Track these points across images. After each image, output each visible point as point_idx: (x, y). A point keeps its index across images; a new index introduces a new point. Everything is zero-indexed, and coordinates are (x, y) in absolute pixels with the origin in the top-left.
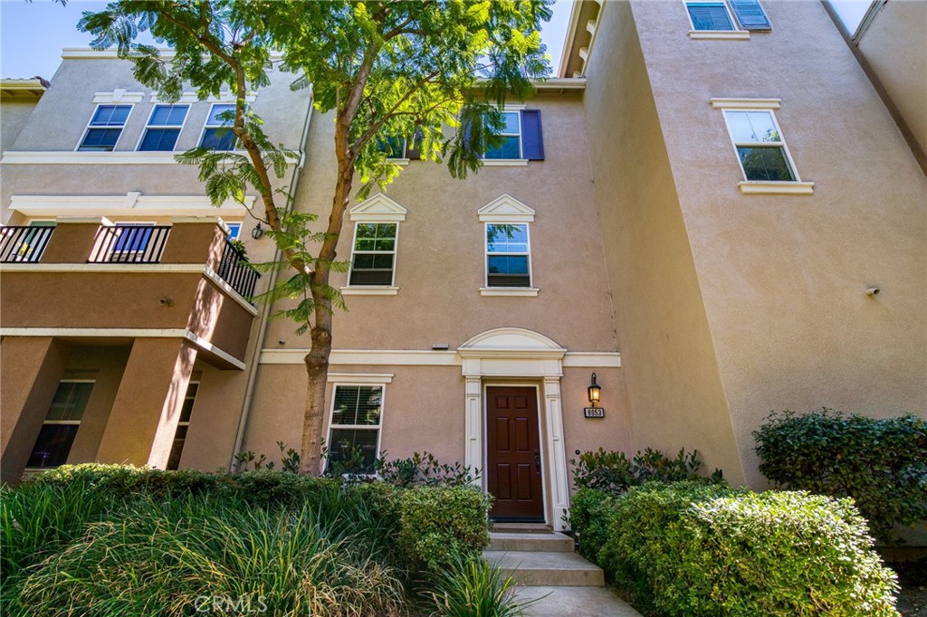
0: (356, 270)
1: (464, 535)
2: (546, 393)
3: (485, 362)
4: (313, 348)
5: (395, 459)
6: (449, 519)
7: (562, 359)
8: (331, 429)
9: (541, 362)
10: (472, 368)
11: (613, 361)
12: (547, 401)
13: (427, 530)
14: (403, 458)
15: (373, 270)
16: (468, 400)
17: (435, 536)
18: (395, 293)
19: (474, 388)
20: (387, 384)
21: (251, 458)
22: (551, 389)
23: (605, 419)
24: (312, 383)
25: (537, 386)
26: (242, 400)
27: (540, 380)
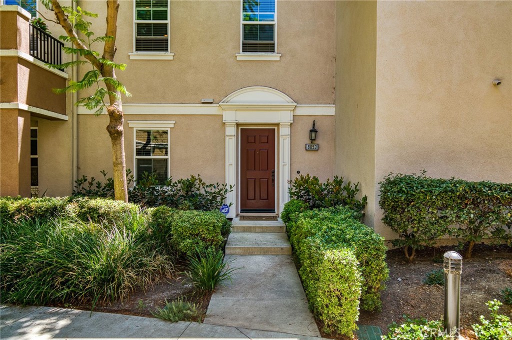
0: (139, 37)
1: (206, 239)
2: (281, 134)
3: (238, 112)
4: (111, 121)
5: (179, 179)
6: (197, 232)
7: (293, 110)
8: (136, 159)
9: (279, 112)
10: (230, 117)
11: (330, 110)
12: (281, 139)
13: (185, 238)
14: (185, 178)
15: (152, 37)
16: (227, 139)
17: (189, 241)
18: (171, 58)
19: (231, 131)
20: (171, 128)
21: (85, 180)
22: (284, 131)
23: (319, 151)
24: (114, 144)
25: (276, 128)
26: (71, 141)
27: (278, 125)
